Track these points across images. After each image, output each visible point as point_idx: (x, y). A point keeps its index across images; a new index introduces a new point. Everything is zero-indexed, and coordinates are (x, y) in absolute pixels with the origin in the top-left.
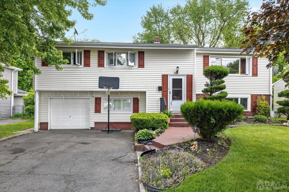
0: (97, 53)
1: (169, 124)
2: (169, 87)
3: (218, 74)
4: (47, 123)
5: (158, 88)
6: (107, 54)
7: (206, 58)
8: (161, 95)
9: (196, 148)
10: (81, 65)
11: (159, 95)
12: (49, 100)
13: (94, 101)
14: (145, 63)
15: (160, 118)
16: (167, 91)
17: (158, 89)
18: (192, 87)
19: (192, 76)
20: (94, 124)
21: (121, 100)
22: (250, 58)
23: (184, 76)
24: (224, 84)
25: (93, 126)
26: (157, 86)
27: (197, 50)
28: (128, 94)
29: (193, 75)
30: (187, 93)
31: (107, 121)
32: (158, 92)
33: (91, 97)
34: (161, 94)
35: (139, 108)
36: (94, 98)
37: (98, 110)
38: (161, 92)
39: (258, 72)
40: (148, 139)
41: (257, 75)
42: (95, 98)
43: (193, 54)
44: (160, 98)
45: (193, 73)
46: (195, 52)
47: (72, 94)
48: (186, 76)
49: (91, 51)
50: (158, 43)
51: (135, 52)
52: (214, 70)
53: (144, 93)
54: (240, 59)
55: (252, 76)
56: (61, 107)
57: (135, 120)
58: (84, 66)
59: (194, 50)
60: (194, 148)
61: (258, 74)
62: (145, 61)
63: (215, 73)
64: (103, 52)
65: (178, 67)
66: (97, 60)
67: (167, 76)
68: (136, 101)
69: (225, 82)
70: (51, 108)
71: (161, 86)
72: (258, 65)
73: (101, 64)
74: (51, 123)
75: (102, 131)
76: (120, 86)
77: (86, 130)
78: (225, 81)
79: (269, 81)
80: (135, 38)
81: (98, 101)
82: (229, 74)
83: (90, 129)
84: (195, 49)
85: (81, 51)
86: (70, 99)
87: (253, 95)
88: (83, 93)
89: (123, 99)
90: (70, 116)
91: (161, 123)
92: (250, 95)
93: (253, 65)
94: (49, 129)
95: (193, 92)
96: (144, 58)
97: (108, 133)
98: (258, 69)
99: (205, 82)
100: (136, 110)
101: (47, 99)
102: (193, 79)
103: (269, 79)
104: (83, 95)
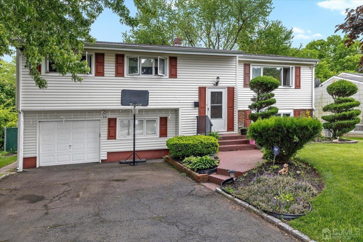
0: (115, 57)
1: (219, 148)
2: (207, 103)
3: (269, 86)
4: (35, 158)
5: (193, 104)
6: (128, 59)
7: (247, 67)
8: (197, 113)
9: (287, 171)
10: (91, 74)
11: (195, 113)
12: (38, 124)
13: (107, 123)
14: (178, 72)
15: (210, 142)
16: (205, 108)
17: (194, 106)
18: (233, 102)
19: (233, 88)
20: (106, 155)
21: (144, 121)
22: (293, 67)
23: (224, 89)
24: (273, 98)
25: (106, 158)
26: (193, 101)
27: (239, 57)
28: (155, 113)
29: (235, 87)
30: (228, 110)
31: (132, 150)
32: (193, 108)
33: (103, 119)
34: (197, 111)
35: (168, 131)
36: (107, 118)
37: (112, 136)
38: (197, 108)
39: (301, 84)
40: (211, 167)
41: (300, 88)
42: (109, 119)
43: (235, 62)
44: (197, 117)
45: (235, 85)
46: (238, 59)
47: (77, 114)
48: (226, 89)
49: (105, 54)
50: (180, 46)
51: (166, 57)
52: (265, 81)
53: (176, 111)
54: (282, 68)
55: (295, 88)
56: (56, 134)
57: (177, 145)
58: (96, 76)
59: (236, 57)
60: (284, 172)
61: (301, 86)
62: (178, 70)
63: (266, 85)
64: (123, 56)
65: (218, 78)
66: (114, 68)
67: (205, 88)
68: (164, 121)
69: (275, 96)
70: (41, 135)
71: (198, 101)
72: (301, 76)
73: (119, 73)
74: (41, 158)
75: (121, 163)
76: (149, 101)
77: (94, 163)
78: (275, 94)
79: (311, 94)
80: (126, 37)
81: (112, 123)
82: (279, 86)
83: (100, 162)
84: (238, 56)
85: (91, 53)
86: (70, 122)
87: (296, 110)
88: (93, 112)
89: (147, 119)
90: (70, 146)
91: (210, 147)
92: (292, 110)
93: (296, 76)
94: (37, 167)
95: (235, 108)
96: (176, 66)
97: (134, 165)
98: (301, 80)
99: (252, 96)
100: (163, 133)
101: (35, 123)
102: (235, 92)
103: (311, 92)
104: (93, 115)
